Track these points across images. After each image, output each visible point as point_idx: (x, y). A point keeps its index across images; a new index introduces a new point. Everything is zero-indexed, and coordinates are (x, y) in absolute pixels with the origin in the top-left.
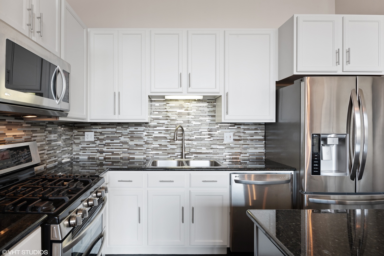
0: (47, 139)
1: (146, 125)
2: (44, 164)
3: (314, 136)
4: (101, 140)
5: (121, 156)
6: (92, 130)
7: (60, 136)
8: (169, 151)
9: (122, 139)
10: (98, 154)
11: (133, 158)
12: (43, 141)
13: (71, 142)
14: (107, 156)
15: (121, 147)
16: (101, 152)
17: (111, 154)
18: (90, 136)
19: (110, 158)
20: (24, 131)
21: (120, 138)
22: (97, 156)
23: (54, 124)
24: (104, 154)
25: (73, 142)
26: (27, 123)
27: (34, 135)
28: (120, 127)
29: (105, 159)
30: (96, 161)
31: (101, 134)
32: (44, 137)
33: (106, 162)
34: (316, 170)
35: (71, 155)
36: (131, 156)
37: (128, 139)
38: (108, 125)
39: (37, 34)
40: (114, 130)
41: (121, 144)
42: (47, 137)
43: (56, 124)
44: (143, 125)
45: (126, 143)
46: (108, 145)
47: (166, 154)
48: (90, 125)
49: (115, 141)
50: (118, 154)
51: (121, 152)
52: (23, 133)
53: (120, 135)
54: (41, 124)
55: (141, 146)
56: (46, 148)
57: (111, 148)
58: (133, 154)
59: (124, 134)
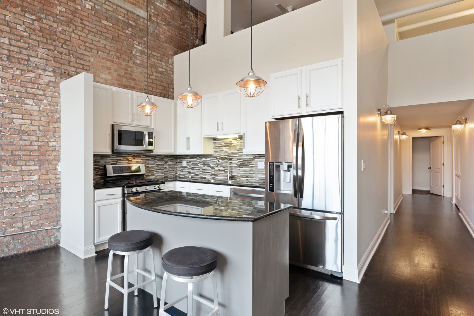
0: (156, 164)
1: (211, 156)
2: (154, 176)
3: (270, 163)
4: (190, 165)
5: (199, 176)
6: (186, 159)
7: (166, 162)
8: (224, 174)
9: (200, 165)
10: (188, 175)
11: (205, 178)
12: (153, 165)
13: (176, 166)
14: (192, 176)
15: (199, 170)
16: (190, 173)
17: (194, 174)
18: (184, 163)
19: (193, 177)
20: (141, 159)
21: (198, 164)
22: (188, 176)
23: (161, 156)
24: (191, 174)
25: (177, 166)
26: (143, 156)
27: (147, 161)
28: (198, 158)
29: (192, 177)
30: (187, 179)
31: (190, 162)
32: (154, 163)
33: (192, 179)
34: (271, 188)
35: (176, 174)
36: (204, 177)
37: (202, 165)
38: (193, 156)
39: (135, 120)
40: (196, 159)
41: (199, 169)
42: (156, 163)
43: (163, 156)
44: (210, 156)
45: (201, 168)
46: (192, 169)
47: (222, 176)
48: (185, 156)
49: (196, 167)
50: (197, 175)
51: (199, 174)
52: (141, 160)
53: (199, 163)
54: (152, 156)
55: (209, 170)
56: (156, 168)
57: (194, 171)
58: (205, 175)
59: (200, 162)
